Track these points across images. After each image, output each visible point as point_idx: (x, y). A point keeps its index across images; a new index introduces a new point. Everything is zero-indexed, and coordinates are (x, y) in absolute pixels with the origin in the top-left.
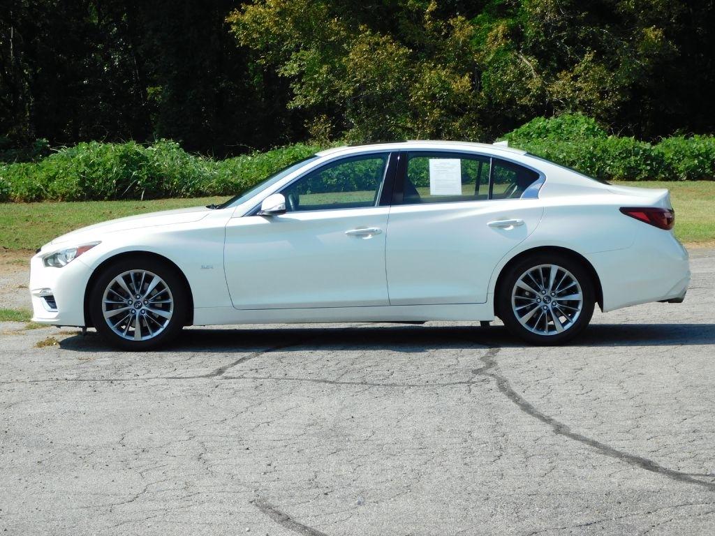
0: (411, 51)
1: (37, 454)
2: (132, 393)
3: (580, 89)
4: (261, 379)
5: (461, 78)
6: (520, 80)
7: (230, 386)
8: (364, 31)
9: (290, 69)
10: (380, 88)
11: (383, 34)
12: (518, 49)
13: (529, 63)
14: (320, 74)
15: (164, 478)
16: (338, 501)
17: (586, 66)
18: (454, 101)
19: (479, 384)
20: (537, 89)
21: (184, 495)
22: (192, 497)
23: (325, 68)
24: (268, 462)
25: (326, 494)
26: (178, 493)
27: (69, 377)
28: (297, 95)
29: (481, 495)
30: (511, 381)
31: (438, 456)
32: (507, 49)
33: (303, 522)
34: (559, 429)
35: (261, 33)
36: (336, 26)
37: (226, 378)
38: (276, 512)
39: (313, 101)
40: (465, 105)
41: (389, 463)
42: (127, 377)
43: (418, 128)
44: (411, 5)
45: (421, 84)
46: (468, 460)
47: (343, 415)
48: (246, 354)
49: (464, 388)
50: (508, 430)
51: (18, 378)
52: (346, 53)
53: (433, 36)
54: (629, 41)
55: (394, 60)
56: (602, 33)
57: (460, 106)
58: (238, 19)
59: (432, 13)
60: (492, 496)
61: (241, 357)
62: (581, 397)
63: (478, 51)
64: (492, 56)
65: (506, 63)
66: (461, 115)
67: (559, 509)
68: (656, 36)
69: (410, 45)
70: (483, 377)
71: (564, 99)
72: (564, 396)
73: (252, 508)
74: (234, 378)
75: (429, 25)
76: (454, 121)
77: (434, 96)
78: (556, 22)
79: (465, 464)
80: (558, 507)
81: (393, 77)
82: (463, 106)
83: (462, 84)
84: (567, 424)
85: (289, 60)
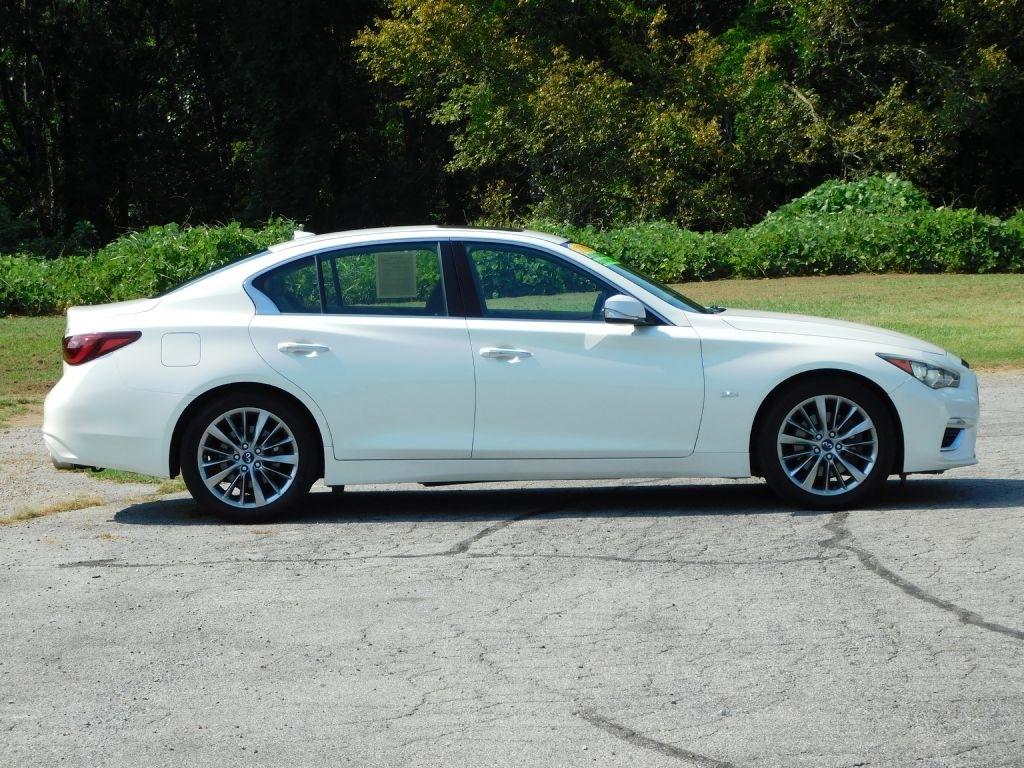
0: (631, 84)
1: (256, 657)
2: (351, 576)
3: (885, 139)
4: (525, 556)
5: (706, 123)
6: (794, 126)
7: (484, 566)
8: (560, 56)
9: (448, 113)
10: (585, 139)
11: (589, 59)
12: (790, 79)
13: (805, 99)
14: (494, 120)
15: (442, 685)
16: (693, 711)
17: (891, 104)
18: (695, 157)
19: (834, 559)
20: (820, 140)
21: (480, 706)
22: (492, 708)
23: (500, 111)
24: (579, 664)
25: (674, 703)
26: (472, 703)
27: (253, 557)
28: (459, 151)
29: (887, 702)
30: (878, 556)
31: (810, 653)
32: (774, 79)
33: (655, 737)
34: (966, 618)
35: (404, 61)
36: (516, 48)
37: (474, 556)
38: (613, 726)
39: (483, 161)
40: (712, 163)
41: (746, 664)
42: (334, 555)
43: (642, 199)
44: (628, 16)
45: (648, 134)
46: (852, 658)
47: (659, 601)
48: (490, 524)
49: (815, 565)
50: (896, 619)
51: (180, 558)
52: (533, 89)
53: (662, 60)
54: (956, 67)
55: (604, 98)
56: (915, 54)
57: (703, 164)
58: (369, 41)
59: (658, 26)
60: (902, 703)
61: (483, 529)
62: (984, 576)
63: (728, 83)
64: (750, 89)
65: (771, 100)
66: (707, 179)
67: (999, 718)
68: (998, 60)
69: (628, 77)
70: (837, 551)
71: (861, 154)
72: (960, 573)
73: (578, 722)
74: (486, 556)
75: (655, 45)
76: (695, 187)
77: (664, 152)
78: (846, 38)
79: (852, 663)
80: (997, 715)
81: (604, 123)
82: (709, 166)
83: (707, 132)
84: (976, 610)
85: (446, 99)
